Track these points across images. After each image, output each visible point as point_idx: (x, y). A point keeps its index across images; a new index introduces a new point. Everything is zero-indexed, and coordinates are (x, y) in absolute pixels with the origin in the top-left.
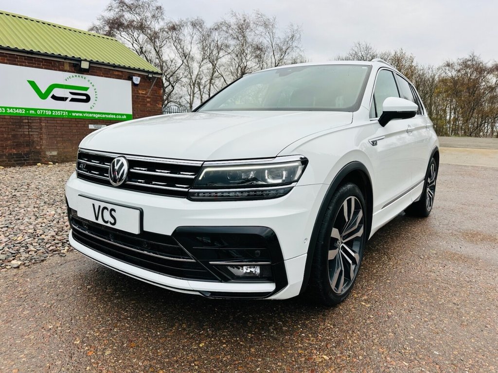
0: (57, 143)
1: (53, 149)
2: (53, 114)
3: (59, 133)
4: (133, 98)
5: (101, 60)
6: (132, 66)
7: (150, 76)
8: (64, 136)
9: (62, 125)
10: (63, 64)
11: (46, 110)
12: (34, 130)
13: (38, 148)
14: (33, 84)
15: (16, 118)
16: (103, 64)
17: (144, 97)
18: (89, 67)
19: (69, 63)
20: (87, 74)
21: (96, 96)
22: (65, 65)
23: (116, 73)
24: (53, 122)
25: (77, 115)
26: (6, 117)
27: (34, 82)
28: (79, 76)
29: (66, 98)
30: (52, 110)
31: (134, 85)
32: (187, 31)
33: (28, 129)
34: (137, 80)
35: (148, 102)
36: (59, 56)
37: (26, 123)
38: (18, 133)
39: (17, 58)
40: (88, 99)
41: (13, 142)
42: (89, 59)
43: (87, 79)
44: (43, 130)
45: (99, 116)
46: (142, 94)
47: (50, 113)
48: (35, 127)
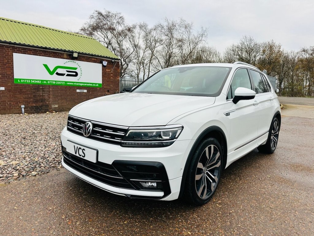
0: (58, 100)
1: (56, 104)
2: (57, 83)
3: (60, 94)
4: (102, 74)
5: (85, 52)
6: (103, 55)
7: (113, 61)
8: (62, 96)
9: (61, 90)
10: (63, 54)
11: (52, 81)
12: (46, 93)
13: (47, 103)
14: (46, 66)
15: (36, 85)
16: (86, 54)
17: (109, 73)
18: (78, 56)
19: (67, 54)
20: (76, 60)
21: (81, 73)
22: (64, 55)
23: (93, 59)
24: (57, 88)
25: (70, 84)
26: (31, 85)
27: (46, 65)
28: (72, 61)
29: (64, 74)
30: (56, 81)
31: (103, 66)
32: (137, 31)
33: (42, 92)
34: (105, 63)
35: (112, 76)
36: (61, 50)
37: (41, 88)
38: (37, 94)
39: (38, 52)
40: (76, 75)
41: (34, 100)
42: (78, 51)
43: (76, 63)
44: (51, 92)
45: (82, 84)
46: (108, 71)
47: (55, 83)
48: (46, 91)
